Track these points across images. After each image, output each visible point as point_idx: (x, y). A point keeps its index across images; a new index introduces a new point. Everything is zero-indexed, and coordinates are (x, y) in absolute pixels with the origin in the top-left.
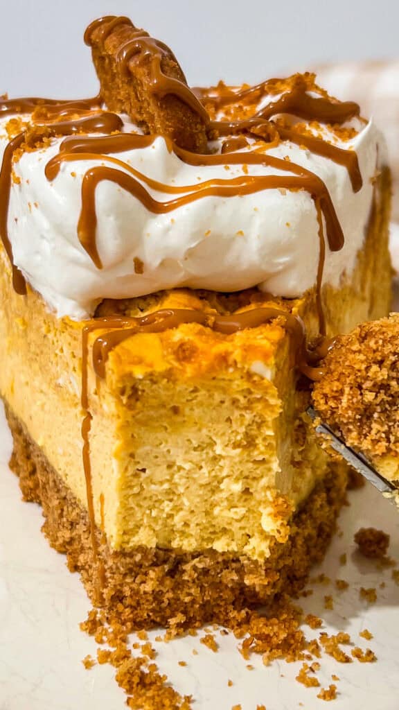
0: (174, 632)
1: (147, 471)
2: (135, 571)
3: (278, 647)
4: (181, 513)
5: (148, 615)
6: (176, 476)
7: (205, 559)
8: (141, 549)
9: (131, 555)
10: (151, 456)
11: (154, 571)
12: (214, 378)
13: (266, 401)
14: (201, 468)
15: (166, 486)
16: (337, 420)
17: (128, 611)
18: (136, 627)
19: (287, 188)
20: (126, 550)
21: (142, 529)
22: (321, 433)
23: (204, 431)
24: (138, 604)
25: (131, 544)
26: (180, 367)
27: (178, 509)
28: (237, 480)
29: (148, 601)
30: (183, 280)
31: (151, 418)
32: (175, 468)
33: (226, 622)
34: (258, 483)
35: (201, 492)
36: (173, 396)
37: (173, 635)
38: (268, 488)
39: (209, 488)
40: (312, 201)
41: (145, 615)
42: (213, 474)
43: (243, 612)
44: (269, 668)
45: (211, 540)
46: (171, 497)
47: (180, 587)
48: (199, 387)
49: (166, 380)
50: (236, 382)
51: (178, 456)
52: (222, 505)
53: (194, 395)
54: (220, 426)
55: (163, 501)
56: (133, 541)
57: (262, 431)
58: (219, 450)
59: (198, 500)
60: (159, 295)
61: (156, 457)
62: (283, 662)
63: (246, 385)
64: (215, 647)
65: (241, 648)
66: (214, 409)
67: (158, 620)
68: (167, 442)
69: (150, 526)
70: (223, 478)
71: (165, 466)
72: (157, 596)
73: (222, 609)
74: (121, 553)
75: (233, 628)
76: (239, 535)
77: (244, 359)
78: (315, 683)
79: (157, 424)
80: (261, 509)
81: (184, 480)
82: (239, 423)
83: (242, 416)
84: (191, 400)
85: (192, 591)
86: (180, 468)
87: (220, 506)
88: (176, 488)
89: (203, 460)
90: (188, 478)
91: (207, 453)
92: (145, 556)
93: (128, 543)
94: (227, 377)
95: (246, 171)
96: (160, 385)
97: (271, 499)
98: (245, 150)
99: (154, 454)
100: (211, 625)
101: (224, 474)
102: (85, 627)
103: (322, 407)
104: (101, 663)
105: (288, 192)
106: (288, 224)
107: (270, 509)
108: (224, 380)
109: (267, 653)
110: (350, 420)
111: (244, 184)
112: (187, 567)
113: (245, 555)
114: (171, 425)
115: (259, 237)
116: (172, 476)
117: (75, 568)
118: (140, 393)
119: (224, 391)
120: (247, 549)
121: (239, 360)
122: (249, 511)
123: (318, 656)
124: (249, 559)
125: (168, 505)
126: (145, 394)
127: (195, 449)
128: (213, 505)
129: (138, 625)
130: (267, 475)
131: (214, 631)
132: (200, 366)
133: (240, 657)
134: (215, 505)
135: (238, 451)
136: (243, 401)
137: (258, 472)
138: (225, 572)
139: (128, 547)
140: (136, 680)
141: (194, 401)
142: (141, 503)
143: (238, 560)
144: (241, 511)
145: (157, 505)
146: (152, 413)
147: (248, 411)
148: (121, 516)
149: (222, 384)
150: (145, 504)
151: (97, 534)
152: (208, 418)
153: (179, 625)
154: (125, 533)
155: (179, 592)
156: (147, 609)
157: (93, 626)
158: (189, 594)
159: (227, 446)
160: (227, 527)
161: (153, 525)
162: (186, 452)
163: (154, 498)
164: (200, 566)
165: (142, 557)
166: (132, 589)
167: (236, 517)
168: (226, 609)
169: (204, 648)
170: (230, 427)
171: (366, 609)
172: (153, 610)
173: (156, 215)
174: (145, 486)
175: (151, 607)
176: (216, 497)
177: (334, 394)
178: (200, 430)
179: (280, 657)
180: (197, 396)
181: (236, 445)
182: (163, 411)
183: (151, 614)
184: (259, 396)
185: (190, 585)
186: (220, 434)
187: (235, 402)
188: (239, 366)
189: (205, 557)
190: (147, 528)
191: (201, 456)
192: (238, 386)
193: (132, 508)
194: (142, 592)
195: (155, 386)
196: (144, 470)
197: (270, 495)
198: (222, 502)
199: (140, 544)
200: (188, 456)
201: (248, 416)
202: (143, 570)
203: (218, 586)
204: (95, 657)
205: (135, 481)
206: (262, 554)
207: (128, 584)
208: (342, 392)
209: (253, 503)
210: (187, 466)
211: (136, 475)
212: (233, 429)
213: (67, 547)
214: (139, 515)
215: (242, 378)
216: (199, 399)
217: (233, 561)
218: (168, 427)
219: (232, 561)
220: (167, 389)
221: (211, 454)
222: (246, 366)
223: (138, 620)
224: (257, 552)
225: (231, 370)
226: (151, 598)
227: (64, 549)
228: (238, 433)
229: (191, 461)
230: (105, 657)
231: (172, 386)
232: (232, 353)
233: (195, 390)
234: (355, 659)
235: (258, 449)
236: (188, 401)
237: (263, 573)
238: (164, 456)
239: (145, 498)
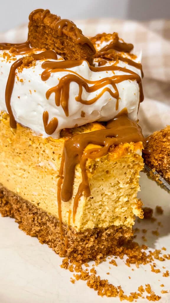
0: (99, 261)
1: (94, 198)
2: (85, 239)
3: (139, 260)
4: (104, 213)
5: (88, 256)
6: (104, 198)
7: (110, 230)
8: (88, 230)
9: (83, 233)
10: (96, 192)
11: (92, 238)
12: (123, 158)
13: (139, 164)
14: (113, 194)
15: (100, 203)
16: (161, 169)
17: (80, 256)
19: (130, 80)
20: (82, 231)
21: (89, 222)
22: (156, 174)
23: (117, 179)
24: (84, 252)
25: (84, 229)
26: (112, 155)
27: (103, 211)
28: (125, 197)
29: (88, 250)
31: (99, 177)
32: (104, 195)
33: (115, 254)
34: (131, 197)
35: (113, 203)
36: (108, 166)
37: (98, 263)
38: (135, 198)
39: (115, 201)
40: (138, 84)
41: (87, 256)
42: (118, 195)
44: (139, 269)
45: (113, 222)
46: (101, 207)
47: (100, 243)
48: (118, 162)
49: (106, 160)
50: (131, 158)
51: (106, 190)
52: (119, 207)
53: (115, 165)
54: (122, 176)
55: (98, 209)
56: (85, 227)
57: (136, 176)
58: (121, 185)
59: (111, 207)
61: (98, 192)
62: (142, 265)
63: (133, 159)
64: (116, 265)
65: (126, 262)
66: (121, 170)
67: (91, 257)
68: (102, 185)
69: (92, 220)
70: (120, 197)
71: (100, 195)
72: (92, 247)
73: (113, 249)
74: (80, 233)
75: (118, 255)
76: (123, 218)
77: (134, 149)
78: (158, 271)
79: (100, 179)
80: (132, 207)
81: (107, 200)
82: (129, 174)
83: (130, 171)
84: (114, 167)
85: (105, 243)
86: (106, 195)
87: (118, 208)
88: (103, 203)
89: (114, 191)
90: (108, 198)
91: (116, 188)
93: (82, 228)
94: (127, 157)
95: (114, 73)
96: (104, 163)
97: (136, 202)
98: (107, 65)
99: (97, 191)
100: (109, 256)
101: (121, 195)
102: (63, 266)
103: (156, 164)
104: (78, 280)
106: (135, 94)
107: (135, 206)
108: (126, 158)
109: (137, 263)
110: (167, 168)
111: (116, 79)
112: (104, 234)
113: (125, 225)
114: (105, 179)
115: (126, 100)
116: (102, 198)
117: (44, 242)
118: (96, 167)
119: (126, 162)
120: (126, 223)
121: (132, 149)
122: (128, 208)
123: (153, 260)
124: (126, 227)
125: (100, 211)
126: (98, 167)
127: (112, 187)
128: (115, 208)
129: (84, 261)
130: (135, 193)
131: (111, 258)
132: (119, 153)
133: (126, 267)
135: (128, 185)
136: (131, 165)
137: (132, 192)
138: (117, 233)
139: (83, 230)
141: (115, 168)
142: (90, 211)
143: (121, 228)
144: (126, 208)
145: (95, 211)
146: (99, 174)
147: (133, 169)
148: (82, 218)
149: (126, 159)
150: (91, 211)
151: (64, 226)
152: (118, 174)
153: (101, 258)
154: (82, 224)
155: (99, 245)
156: (88, 254)
157: (65, 265)
158: (103, 245)
159: (124, 184)
160: (119, 216)
161: (93, 219)
162: (109, 188)
163: (95, 209)
164: (109, 233)
165: (88, 233)
166: (82, 247)
167: (123, 211)
168: (115, 248)
169: (112, 266)
170: (126, 176)
173: (90, 93)
174: (92, 204)
175: (89, 253)
176: (117, 204)
177: (160, 159)
178: (115, 179)
180: (116, 166)
181: (127, 183)
182: (103, 173)
183: (89, 256)
184: (137, 163)
185: (104, 241)
186: (122, 179)
187: (128, 166)
188: (132, 152)
189: (110, 229)
190: (91, 221)
191: (114, 189)
192: (131, 160)
193: (86, 214)
194: (86, 247)
195: (102, 163)
196: (92, 198)
197: (135, 201)
198: (119, 206)
199: (88, 228)
200: (110, 190)
201: (132, 171)
202: (87, 238)
203: (113, 239)
204: (74, 278)
205: (89, 203)
207: (80, 245)
208: (163, 158)
209: (129, 205)
210: (109, 194)
211: (89, 200)
212: (127, 177)
213: (37, 234)
214: (89, 216)
215: (132, 156)
216: (117, 166)
217: (120, 229)
218: (104, 179)
220: (107, 164)
221: (117, 188)
222: (135, 152)
223: (84, 259)
224: (130, 224)
225: (129, 154)
226: (89, 249)
227: (35, 235)
228: (128, 178)
229: (110, 192)
230: (79, 277)
231: (108, 162)
232: (130, 147)
233: (116, 163)
234: (166, 259)
235: (134, 183)
236: (113, 167)
237: (131, 231)
238: (101, 191)
239: (91, 209)
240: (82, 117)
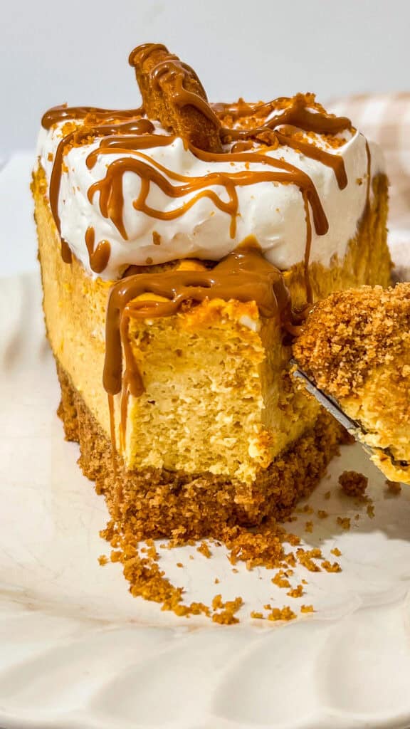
0: (176, 541)
1: (156, 403)
2: (145, 488)
3: (260, 555)
4: (183, 440)
5: (155, 526)
6: (180, 409)
7: (203, 481)
8: (150, 469)
9: (143, 475)
10: (160, 390)
11: (160, 488)
12: (210, 328)
13: (253, 349)
14: (200, 402)
15: (171, 416)
16: (310, 367)
17: (139, 522)
18: (145, 537)
19: (280, 181)
20: (138, 470)
21: (151, 452)
22: (297, 377)
23: (202, 371)
24: (148, 517)
25: (142, 465)
26: (183, 318)
27: (180, 436)
28: (229, 414)
29: (155, 514)
30: (193, 251)
31: (159, 359)
32: (179, 402)
33: (220, 537)
34: (247, 417)
35: (199, 423)
36: (177, 341)
37: (175, 544)
38: (255, 422)
39: (206, 421)
40: (300, 193)
41: (153, 526)
42: (209, 408)
43: (235, 529)
44: (251, 572)
45: (208, 465)
46: (175, 426)
47: (183, 504)
48: (198, 334)
49: (171, 328)
50: (228, 332)
51: (181, 392)
52: (217, 434)
53: (194, 340)
54: (215, 367)
55: (169, 430)
56: (144, 463)
57: (250, 374)
58: (214, 388)
59: (197, 429)
60: (173, 263)
61: (164, 392)
62: (263, 569)
63: (235, 335)
64: (208, 554)
65: (230, 556)
66: (210, 353)
67: (164, 531)
68: (172, 379)
69: (158, 450)
70: (218, 412)
71: (170, 400)
72: (163, 510)
73: (217, 525)
74: (135, 472)
75: (225, 541)
76: (231, 461)
77: (234, 312)
78: (286, 585)
79: (164, 364)
80: (249, 440)
81: (186, 412)
82: (230, 366)
83: (232, 360)
84: (192, 345)
85: (192, 507)
86: (183, 402)
87: (215, 435)
88: (180, 419)
89: (201, 396)
90: (189, 410)
91: (205, 390)
92: (153, 475)
93: (140, 463)
94: (220, 328)
95: (248, 168)
96: (167, 331)
97: (257, 431)
98: (250, 151)
99: (162, 390)
100: (208, 538)
101: (219, 408)
102: (103, 534)
103: (299, 356)
104: (113, 561)
105: (280, 184)
106: (278, 210)
107: (256, 440)
108: (218, 329)
109: (249, 561)
110: (320, 367)
111: (245, 177)
112: (188, 487)
113: (236, 478)
114: (175, 366)
115: (254, 219)
116: (176, 408)
117: (101, 491)
118: (150, 337)
119: (218, 338)
120: (237, 473)
121: (230, 313)
122: (239, 441)
123: (293, 566)
124: (239, 482)
125: (173, 433)
126: (154, 339)
127: (195, 386)
128: (210, 435)
129: (147, 535)
130: (254, 411)
131: (210, 543)
132: (199, 316)
133: (229, 563)
134: (211, 435)
135: (230, 389)
136: (233, 348)
137: (247, 408)
138: (219, 492)
139: (140, 467)
140: (139, 573)
141: (194, 346)
142: (150, 430)
143: (229, 483)
144: (233, 440)
145: (164, 432)
146: (160, 354)
147: (238, 357)
148: (134, 440)
149: (216, 332)
150: (153, 431)
151: (117, 458)
152: (205, 361)
153: (180, 536)
154: (137, 455)
155: (181, 508)
156: (155, 521)
157: (109, 534)
158: (190, 510)
159: (220, 384)
160: (222, 454)
161: (161, 449)
162: (188, 389)
163: (162, 427)
164: (199, 486)
165: (151, 476)
166: (142, 504)
167: (228, 445)
168: (221, 525)
170: (224, 369)
171: (340, 533)
172: (159, 523)
173: (172, 199)
174: (154, 417)
175: (157, 520)
176: (212, 428)
177: (308, 346)
178: (198, 370)
179: (261, 565)
180: (196, 342)
181: (228, 385)
182: (169, 353)
183: (158, 526)
184: (246, 344)
185: (191, 502)
186: (215, 374)
187: (227, 348)
188: (230, 318)
189: (203, 479)
190: (156, 452)
191: (200, 392)
192: (229, 334)
193: (143, 434)
194: (151, 507)
195: (162, 332)
196: (153, 402)
197: (256, 428)
198: (217, 432)
199: (149, 464)
200: (189, 392)
201: (238, 361)
202: (152, 488)
203: (214, 505)
204: (108, 556)
205: (146, 411)
206: (249, 478)
207: (140, 499)
208: (314, 344)
209: (243, 434)
210: (188, 400)
211: (147, 407)
212: (226, 371)
213: (97, 475)
214: (149, 440)
215: (233, 328)
216: (198, 344)
217: (227, 483)
218: (173, 366)
219: (224, 483)
220: (173, 335)
221: (208, 392)
222: (236, 320)
223: (147, 530)
224: (245, 476)
225: (223, 322)
226: (158, 512)
227: (93, 477)
228: (229, 374)
229: (191, 396)
230: (116, 557)
231: (176, 333)
232: (224, 308)
233: (195, 337)
234: (324, 570)
235: (246, 388)
236: (189, 345)
237: (250, 494)
238: (170, 391)
239: (154, 426)
240: (154, 243)
